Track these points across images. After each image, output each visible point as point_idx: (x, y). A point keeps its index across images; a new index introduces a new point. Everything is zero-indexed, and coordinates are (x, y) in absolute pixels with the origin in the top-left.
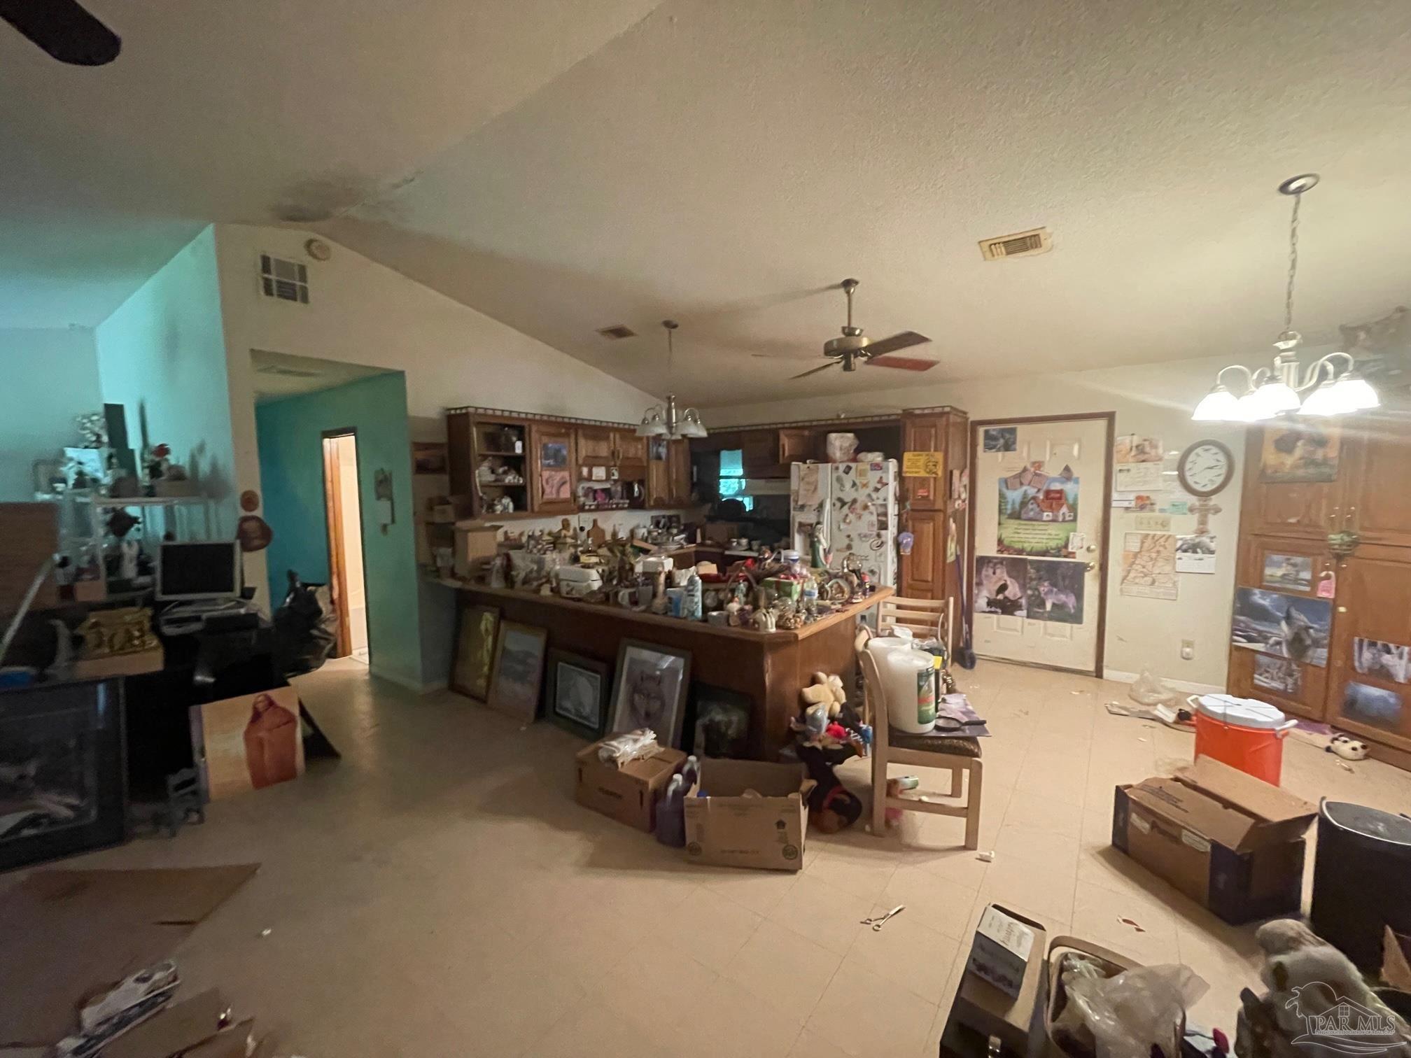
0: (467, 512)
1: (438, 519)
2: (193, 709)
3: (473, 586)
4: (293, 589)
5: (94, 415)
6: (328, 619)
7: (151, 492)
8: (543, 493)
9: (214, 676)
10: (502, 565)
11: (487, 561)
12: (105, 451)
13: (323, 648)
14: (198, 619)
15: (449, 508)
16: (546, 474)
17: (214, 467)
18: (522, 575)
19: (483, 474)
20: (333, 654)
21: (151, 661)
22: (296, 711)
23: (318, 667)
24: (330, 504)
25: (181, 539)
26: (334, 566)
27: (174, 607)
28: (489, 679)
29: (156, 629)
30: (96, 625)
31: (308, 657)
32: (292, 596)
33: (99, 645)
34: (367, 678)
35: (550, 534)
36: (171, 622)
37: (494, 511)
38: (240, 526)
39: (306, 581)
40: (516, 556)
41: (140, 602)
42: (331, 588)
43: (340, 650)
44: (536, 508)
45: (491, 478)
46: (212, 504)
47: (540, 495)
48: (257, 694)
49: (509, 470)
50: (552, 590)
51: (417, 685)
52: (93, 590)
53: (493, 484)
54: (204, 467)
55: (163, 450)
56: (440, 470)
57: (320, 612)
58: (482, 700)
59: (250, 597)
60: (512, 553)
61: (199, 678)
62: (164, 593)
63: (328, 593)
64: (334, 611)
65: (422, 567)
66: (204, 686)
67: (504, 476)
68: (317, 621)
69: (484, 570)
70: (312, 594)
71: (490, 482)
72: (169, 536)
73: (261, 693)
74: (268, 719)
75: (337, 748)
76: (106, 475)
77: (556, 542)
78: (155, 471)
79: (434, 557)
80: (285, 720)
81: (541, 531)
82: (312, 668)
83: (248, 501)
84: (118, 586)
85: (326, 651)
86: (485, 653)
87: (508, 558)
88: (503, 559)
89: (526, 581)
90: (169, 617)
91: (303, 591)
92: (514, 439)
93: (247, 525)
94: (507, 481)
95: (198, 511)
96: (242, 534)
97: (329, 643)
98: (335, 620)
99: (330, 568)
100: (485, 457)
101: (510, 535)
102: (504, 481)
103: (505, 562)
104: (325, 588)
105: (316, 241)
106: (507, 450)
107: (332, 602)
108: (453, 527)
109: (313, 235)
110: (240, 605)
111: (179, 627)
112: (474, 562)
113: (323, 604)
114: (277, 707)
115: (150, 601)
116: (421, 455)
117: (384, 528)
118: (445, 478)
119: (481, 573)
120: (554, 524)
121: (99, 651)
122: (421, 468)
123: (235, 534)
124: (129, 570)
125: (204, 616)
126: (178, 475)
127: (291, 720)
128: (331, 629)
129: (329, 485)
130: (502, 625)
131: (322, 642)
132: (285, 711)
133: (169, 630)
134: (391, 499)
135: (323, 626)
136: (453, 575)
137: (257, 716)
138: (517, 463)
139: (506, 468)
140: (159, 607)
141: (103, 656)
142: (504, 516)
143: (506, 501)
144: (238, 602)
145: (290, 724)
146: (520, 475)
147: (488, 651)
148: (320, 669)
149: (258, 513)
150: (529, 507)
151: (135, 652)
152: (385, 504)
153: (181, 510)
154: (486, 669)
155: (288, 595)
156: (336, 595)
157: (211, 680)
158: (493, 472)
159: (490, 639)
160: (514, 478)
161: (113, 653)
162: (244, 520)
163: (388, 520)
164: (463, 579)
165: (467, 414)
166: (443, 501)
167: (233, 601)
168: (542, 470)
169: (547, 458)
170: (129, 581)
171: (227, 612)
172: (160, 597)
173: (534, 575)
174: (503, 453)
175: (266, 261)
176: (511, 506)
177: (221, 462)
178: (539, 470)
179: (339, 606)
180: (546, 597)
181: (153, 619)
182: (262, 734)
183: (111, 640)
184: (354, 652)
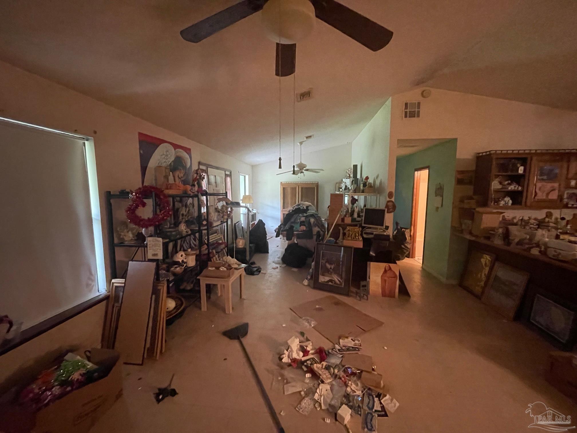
0: (484, 204)
1: (466, 206)
2: (368, 263)
3: (482, 241)
4: (397, 228)
5: (349, 169)
6: (408, 242)
7: (363, 192)
8: (536, 195)
9: (375, 254)
10: (503, 233)
11: (493, 229)
12: (352, 179)
13: (405, 253)
14: (372, 234)
15: (473, 202)
16: (539, 185)
17: (381, 183)
18: (517, 240)
19: (495, 185)
20: (408, 256)
21: (360, 244)
22: (398, 274)
23: (402, 260)
24: (415, 198)
25: (368, 207)
26: (413, 222)
27: (366, 229)
28: (484, 288)
29: (362, 235)
30: (349, 230)
31: (399, 255)
32: (396, 231)
33: (349, 237)
34: (421, 269)
35: (535, 219)
36: (366, 233)
37: (498, 204)
38: (387, 204)
39: (402, 226)
40: (512, 228)
41: (358, 225)
42: (411, 231)
43: (411, 256)
44: (528, 204)
45: (500, 187)
46: (378, 195)
47: (533, 196)
48: (386, 264)
49: (512, 182)
50: (540, 252)
51: (443, 280)
52: (348, 220)
53: (500, 190)
54: (378, 183)
55: (367, 178)
56: (470, 183)
57: (406, 239)
58: (478, 297)
59: (387, 229)
60: (510, 227)
61: (371, 253)
62: (364, 224)
63: (409, 232)
64: (411, 239)
65: (453, 228)
66: (372, 256)
67: (508, 186)
68: (404, 243)
69: (491, 234)
70: (404, 232)
71: (498, 189)
72: (365, 206)
73: (388, 264)
74: (389, 274)
75: (410, 294)
76: (351, 186)
77: (541, 224)
78: (365, 185)
79: (461, 224)
80: (393, 276)
81: (529, 217)
82: (401, 259)
83: (390, 195)
84: (353, 220)
85: (406, 255)
86: (483, 275)
87: (507, 230)
88: (504, 230)
89: (518, 243)
90: (366, 232)
91: (400, 230)
92: (519, 165)
93: (389, 204)
94: (510, 188)
95: (374, 198)
96: (387, 206)
97: (407, 252)
98: (411, 243)
99: (411, 223)
100: (497, 176)
101: (506, 217)
102: (508, 188)
103: (505, 231)
104: (408, 230)
105: (426, 90)
106: (512, 171)
107: (410, 236)
108: (474, 211)
109: (424, 88)
110: (384, 231)
111: (367, 235)
112: (484, 229)
113: (407, 236)
114: (392, 270)
115: (361, 226)
116: (459, 177)
117: (437, 208)
118: (472, 187)
119: (489, 235)
120: (541, 214)
121: (348, 238)
122: (460, 182)
123: (385, 206)
124: (355, 215)
125: (375, 233)
126: (371, 186)
127: (395, 276)
128: (409, 246)
129: (415, 190)
130: (497, 264)
131: (405, 251)
132: (394, 273)
133: (365, 236)
134: (442, 196)
135: (406, 245)
136: (471, 233)
137: (385, 271)
138: (518, 179)
139: (510, 182)
140: (363, 228)
141: (349, 240)
142: (506, 207)
143: (507, 199)
144: (384, 230)
145: (395, 279)
146: (519, 185)
147: (485, 274)
148: (403, 261)
149: (393, 199)
150: (523, 203)
151: (356, 241)
152: (439, 199)
153: (369, 198)
154: (482, 284)
155: (395, 231)
156: (412, 234)
157: (374, 255)
158: (501, 183)
159: (487, 269)
160: (515, 187)
161: (351, 240)
162: (388, 202)
163: (440, 206)
164: (476, 236)
165: (490, 154)
166: (471, 198)
167: (382, 229)
168: (536, 182)
169: (541, 175)
170: (355, 219)
171: (381, 233)
172: (363, 225)
173: (527, 241)
174: (509, 173)
175: (406, 104)
176: (511, 202)
177: (383, 181)
178: (535, 182)
179: (413, 238)
180: (534, 255)
181: (362, 232)
182: (386, 278)
183: (351, 235)
184: (416, 257)
